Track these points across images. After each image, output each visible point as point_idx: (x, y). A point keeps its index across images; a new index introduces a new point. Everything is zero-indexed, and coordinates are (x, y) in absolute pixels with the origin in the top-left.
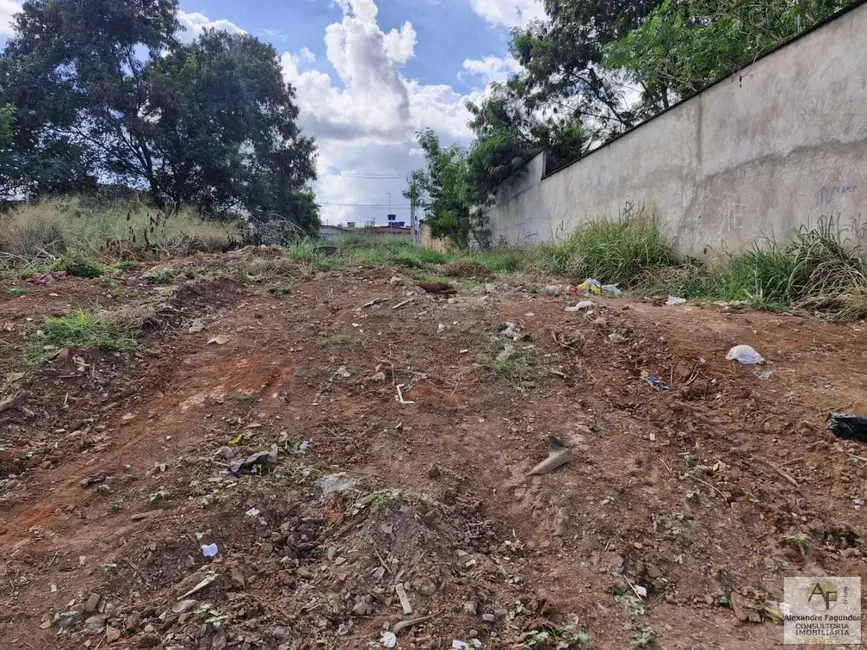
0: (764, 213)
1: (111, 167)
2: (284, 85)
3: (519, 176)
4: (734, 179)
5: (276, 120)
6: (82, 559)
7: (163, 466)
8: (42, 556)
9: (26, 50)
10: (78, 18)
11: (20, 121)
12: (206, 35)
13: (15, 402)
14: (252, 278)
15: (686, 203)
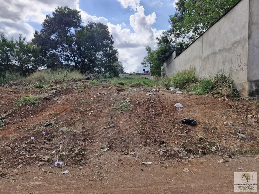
0: (214, 68)
1: (65, 60)
2: (109, 36)
5: (108, 45)
9: (45, 31)
11: (42, 49)
12: (89, 23)
13: (12, 113)
14: (76, 88)
15: (200, 66)
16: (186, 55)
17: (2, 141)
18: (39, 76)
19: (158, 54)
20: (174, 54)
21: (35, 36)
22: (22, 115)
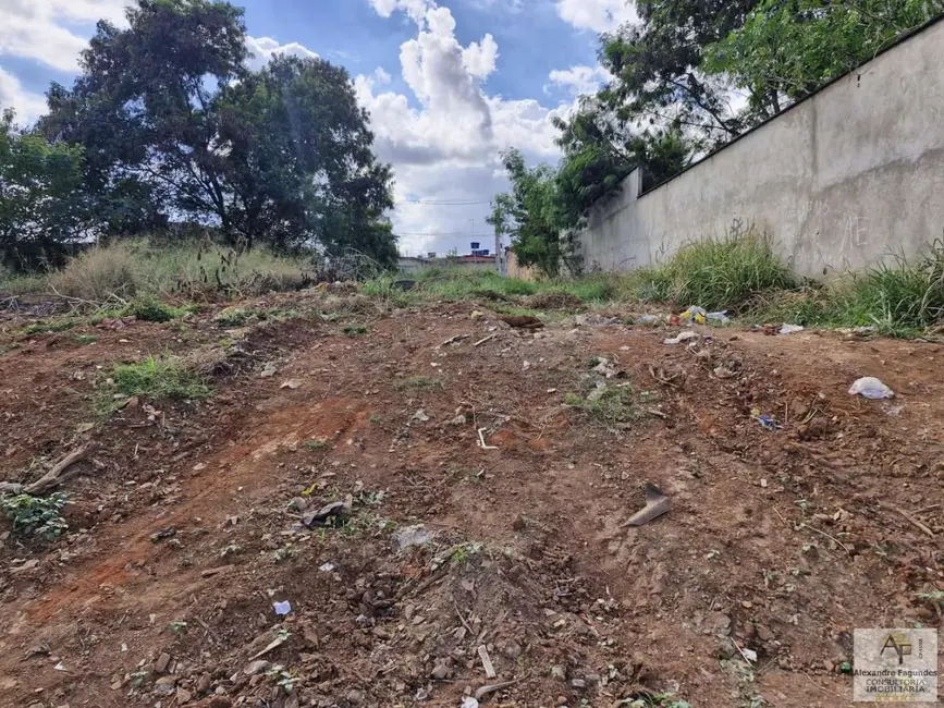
0: (891, 227)
1: (183, 204)
2: (358, 110)
3: (612, 195)
4: (856, 189)
5: (350, 147)
6: (153, 617)
7: (234, 518)
8: (114, 614)
9: (95, 87)
10: (147, 51)
11: (89, 161)
12: (276, 61)
13: (85, 453)
14: (326, 317)
15: (801, 219)
16: (706, 182)
17: (112, 644)
18: (105, 269)
19: (564, 181)
20: (634, 180)
21: (53, 104)
22: (133, 463)
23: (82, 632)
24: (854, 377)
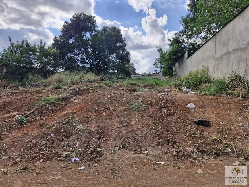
1: (82, 62)
2: (122, 39)
3: (182, 59)
4: (222, 58)
6: (33, 134)
7: (53, 123)
8: (27, 134)
9: (63, 36)
10: (74, 28)
11: (61, 53)
12: (104, 28)
13: (34, 111)
14: (91, 89)
15: (213, 66)
16: (198, 55)
17: (26, 137)
18: (58, 78)
20: (186, 54)
21: (54, 41)
22: (42, 114)
23: (22, 135)
24: (190, 103)
